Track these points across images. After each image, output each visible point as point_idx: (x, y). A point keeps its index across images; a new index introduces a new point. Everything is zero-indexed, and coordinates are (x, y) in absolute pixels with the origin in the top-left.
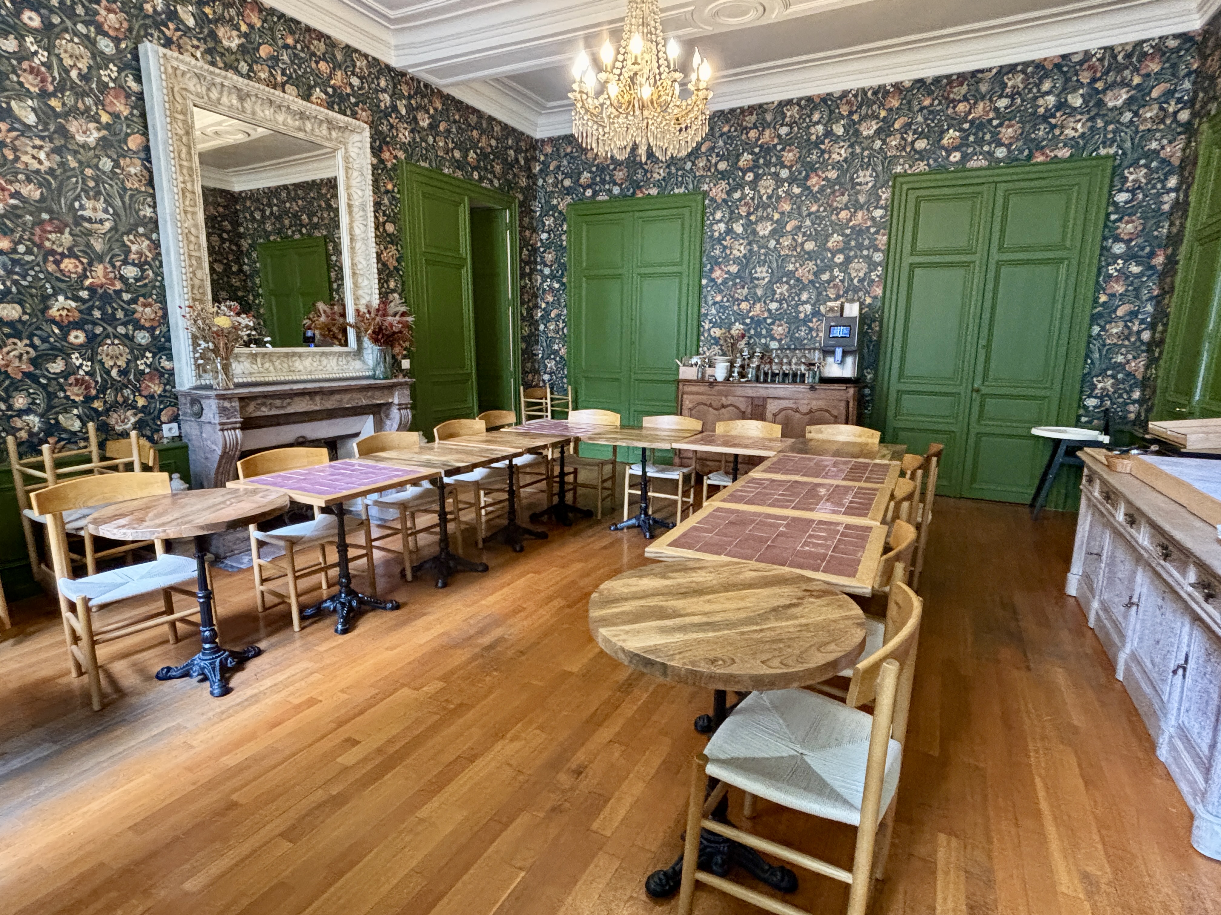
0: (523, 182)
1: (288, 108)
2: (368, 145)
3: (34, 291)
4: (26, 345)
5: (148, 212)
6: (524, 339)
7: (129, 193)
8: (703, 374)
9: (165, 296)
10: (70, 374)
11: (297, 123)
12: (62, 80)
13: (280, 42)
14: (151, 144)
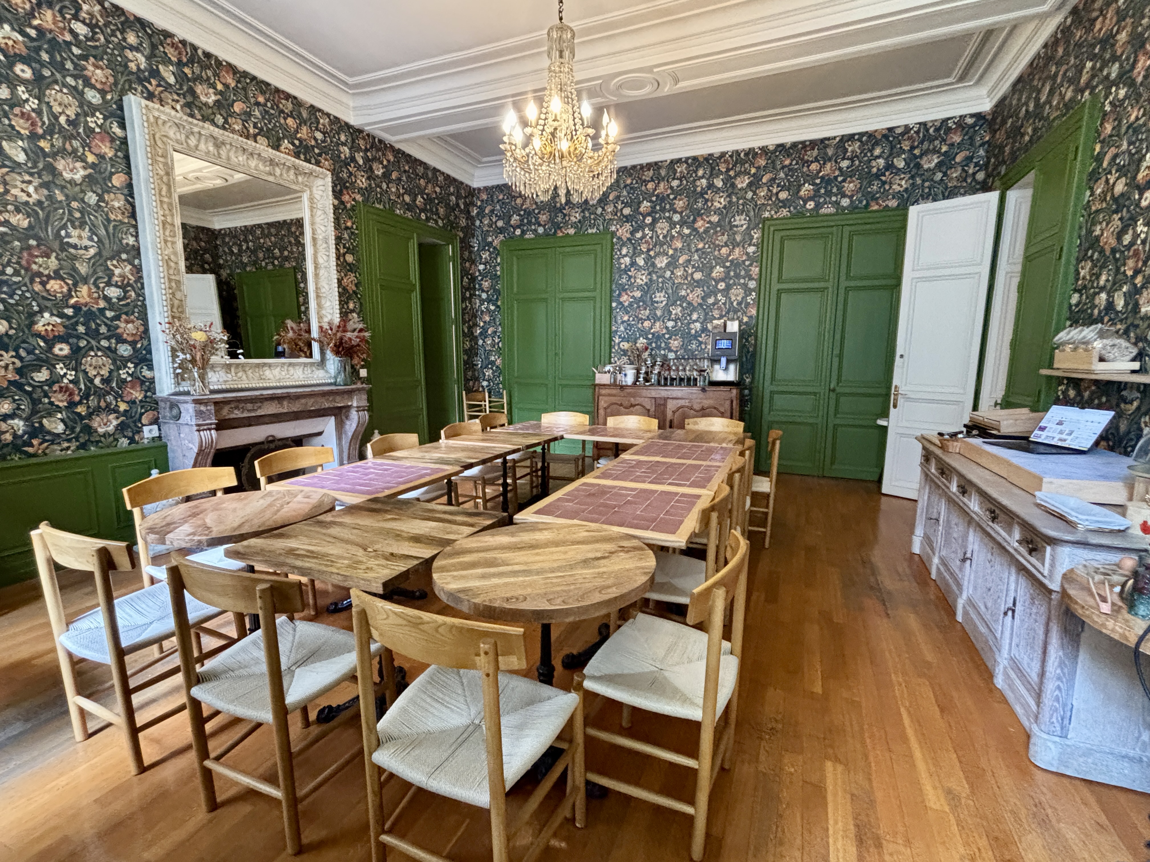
0: (463, 222)
1: (259, 155)
2: (330, 189)
3: (21, 308)
4: (12, 357)
5: (131, 241)
6: (465, 352)
7: (113, 224)
8: (615, 380)
9: (146, 314)
10: (54, 383)
11: (268, 169)
12: (52, 125)
13: (252, 100)
14: (134, 182)
